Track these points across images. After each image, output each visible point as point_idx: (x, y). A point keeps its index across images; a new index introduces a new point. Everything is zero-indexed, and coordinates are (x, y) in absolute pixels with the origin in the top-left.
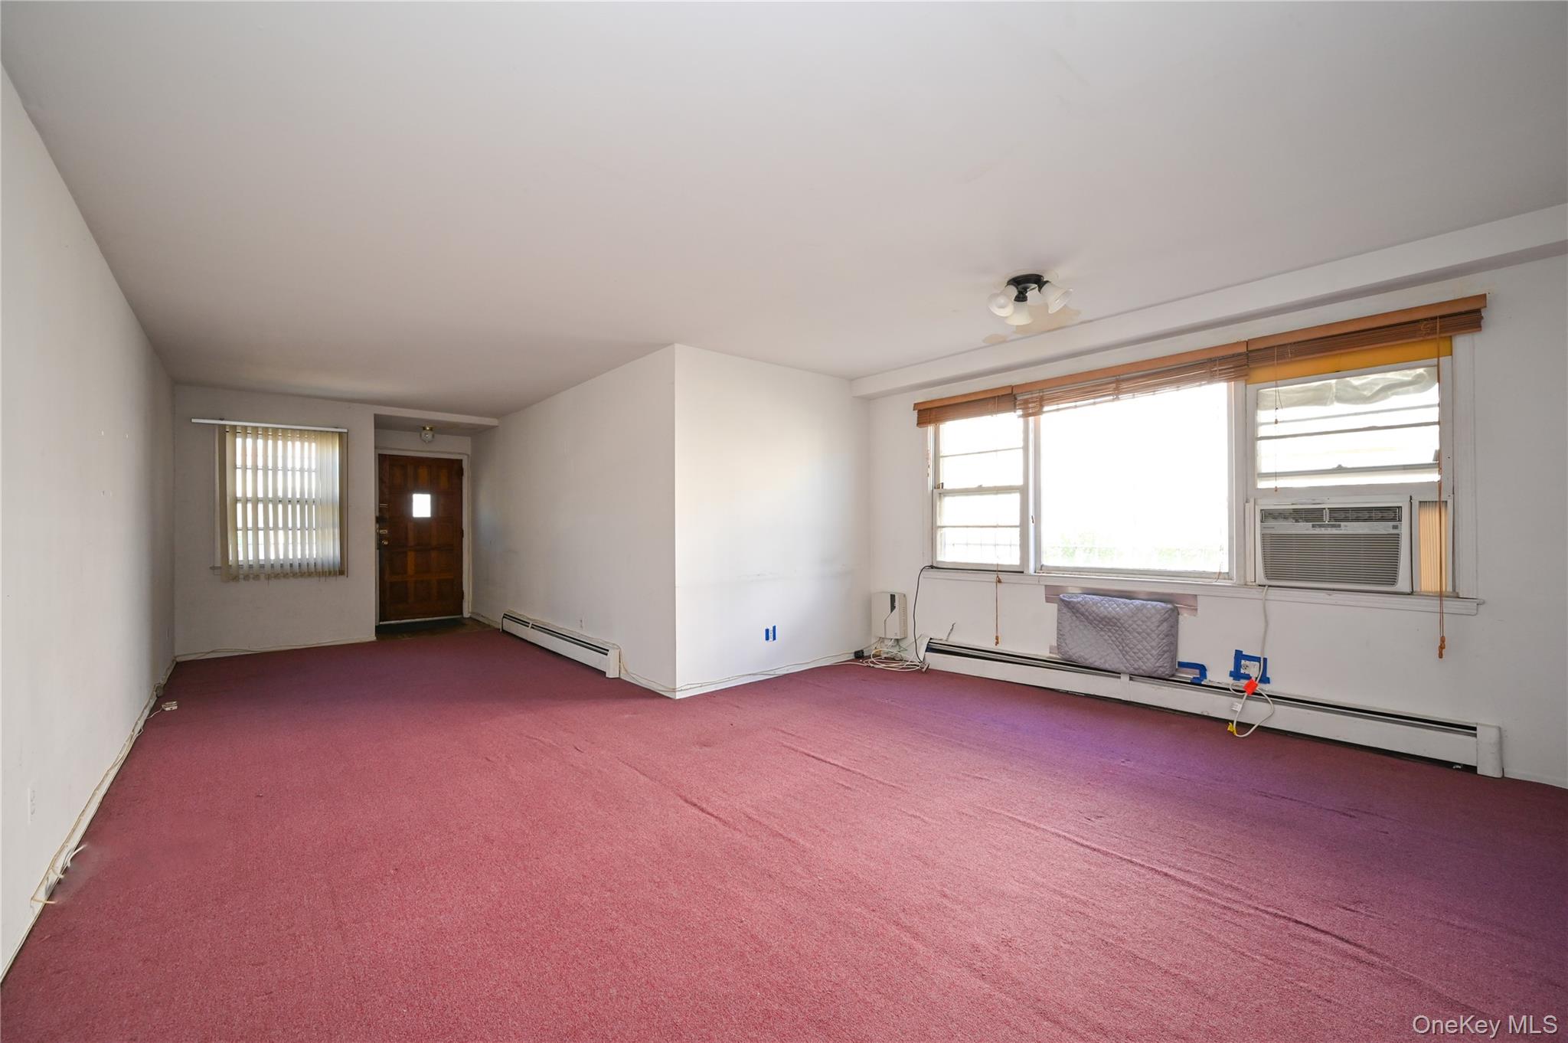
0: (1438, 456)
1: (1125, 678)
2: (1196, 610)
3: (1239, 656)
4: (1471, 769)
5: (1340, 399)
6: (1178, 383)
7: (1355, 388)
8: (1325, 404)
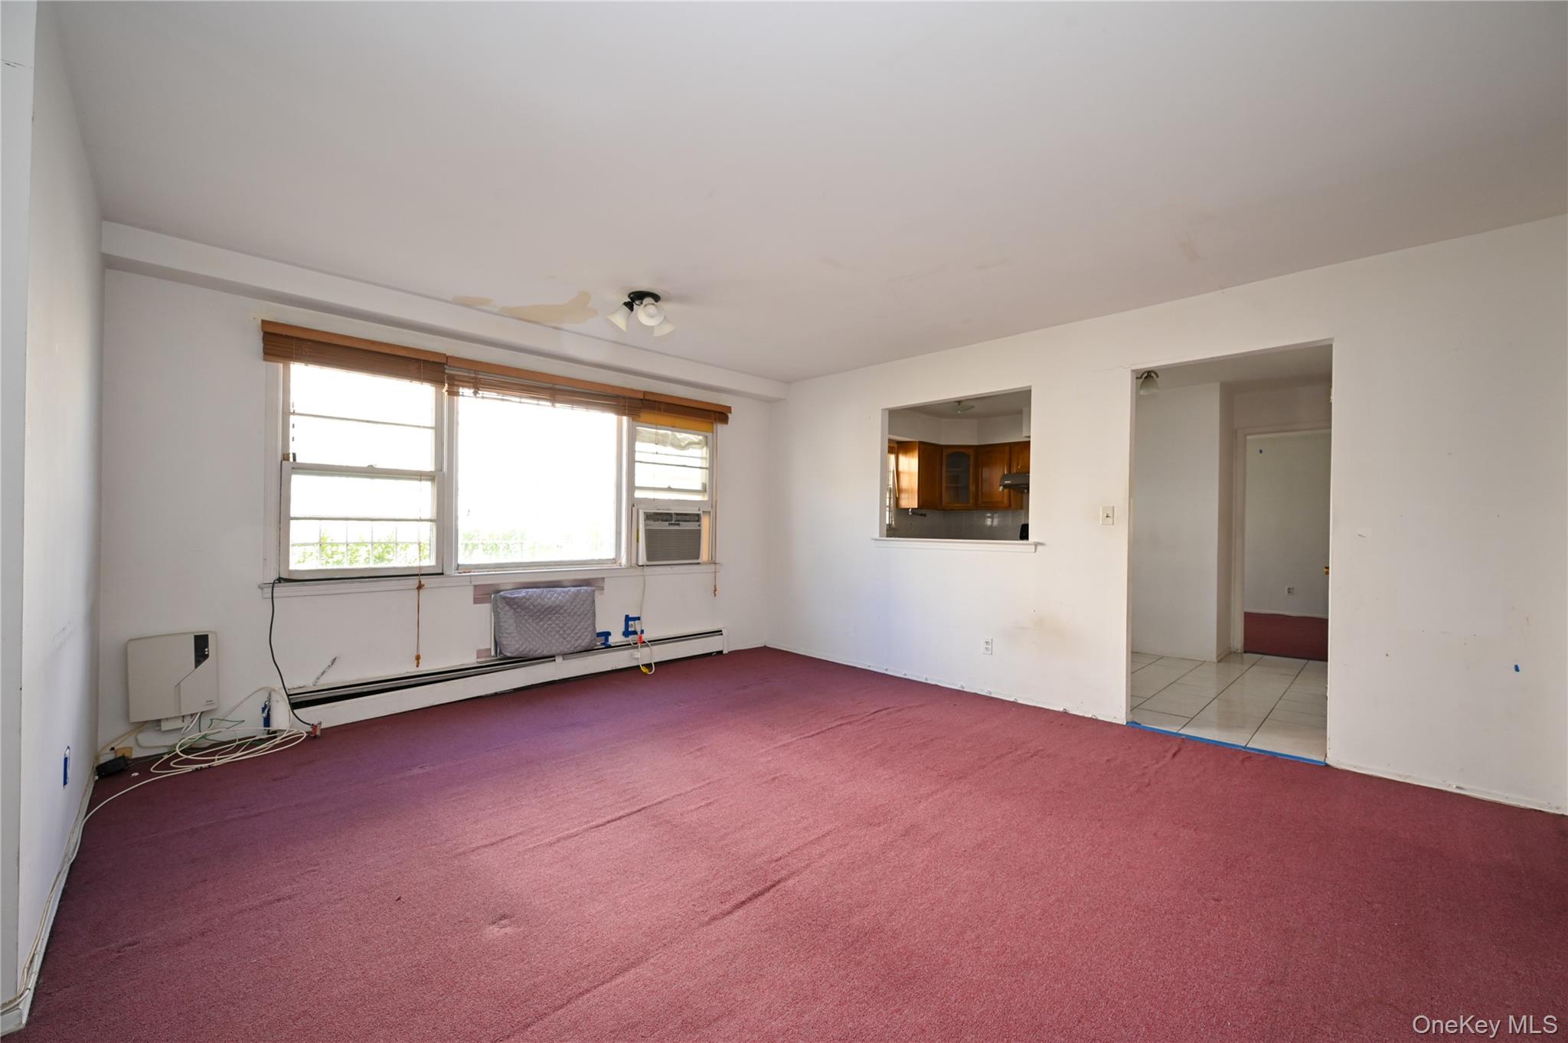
0: (704, 486)
1: (559, 659)
2: (603, 589)
3: (628, 619)
4: (721, 652)
5: (673, 445)
6: (588, 405)
7: (678, 439)
8: (665, 446)
